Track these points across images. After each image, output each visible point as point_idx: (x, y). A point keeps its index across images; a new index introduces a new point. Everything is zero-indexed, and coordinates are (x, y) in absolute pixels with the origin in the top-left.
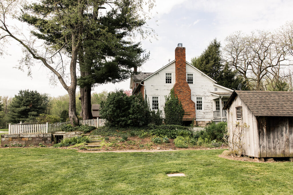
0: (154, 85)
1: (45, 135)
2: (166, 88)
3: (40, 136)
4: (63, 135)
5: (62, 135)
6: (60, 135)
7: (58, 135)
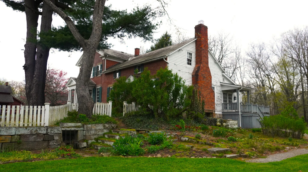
0: (177, 64)
1: (49, 130)
2: (187, 70)
3: (40, 132)
4: (79, 129)
5: (76, 129)
6: (73, 129)
7: (68, 129)
